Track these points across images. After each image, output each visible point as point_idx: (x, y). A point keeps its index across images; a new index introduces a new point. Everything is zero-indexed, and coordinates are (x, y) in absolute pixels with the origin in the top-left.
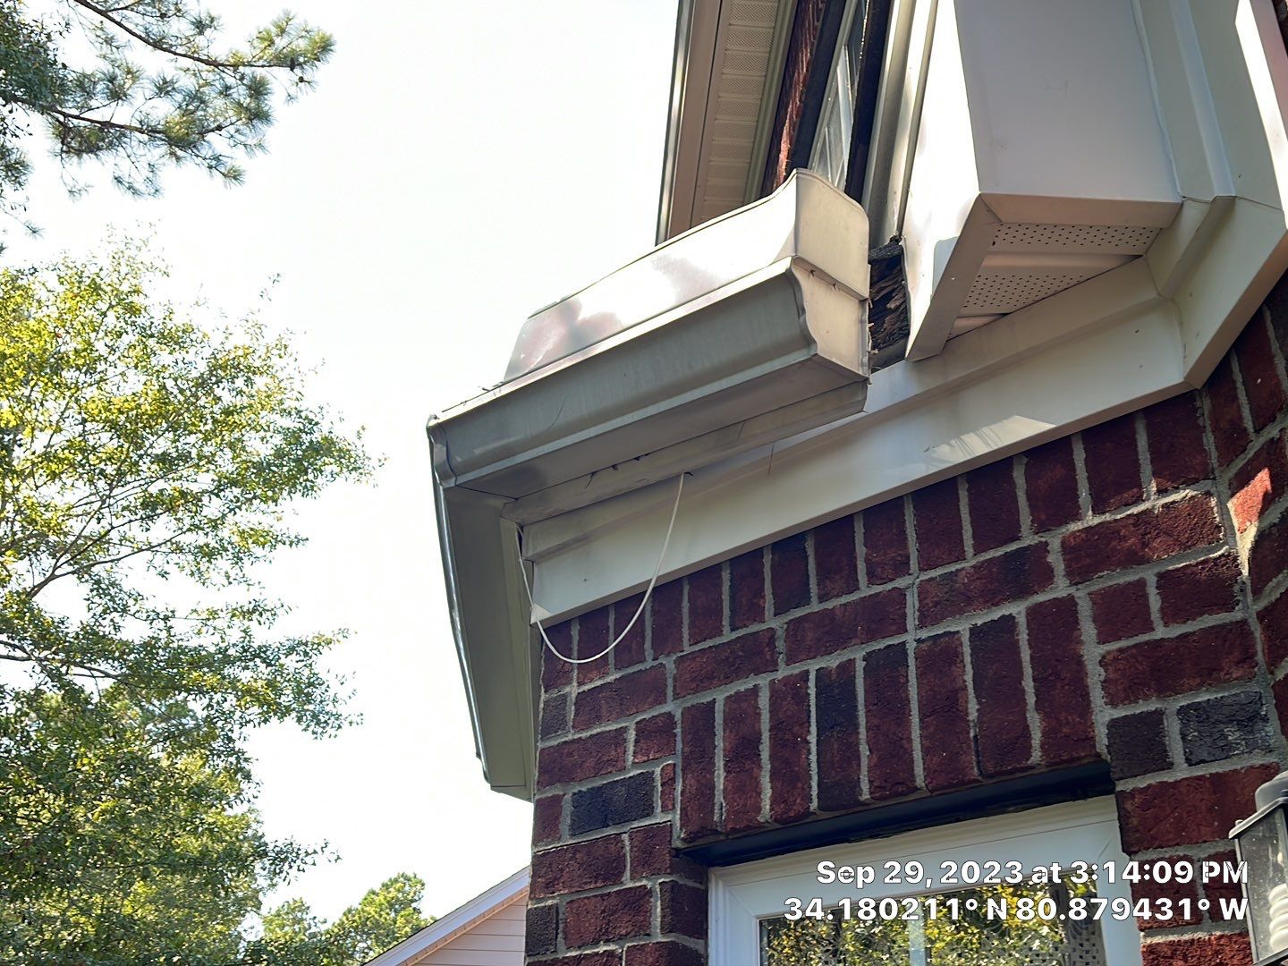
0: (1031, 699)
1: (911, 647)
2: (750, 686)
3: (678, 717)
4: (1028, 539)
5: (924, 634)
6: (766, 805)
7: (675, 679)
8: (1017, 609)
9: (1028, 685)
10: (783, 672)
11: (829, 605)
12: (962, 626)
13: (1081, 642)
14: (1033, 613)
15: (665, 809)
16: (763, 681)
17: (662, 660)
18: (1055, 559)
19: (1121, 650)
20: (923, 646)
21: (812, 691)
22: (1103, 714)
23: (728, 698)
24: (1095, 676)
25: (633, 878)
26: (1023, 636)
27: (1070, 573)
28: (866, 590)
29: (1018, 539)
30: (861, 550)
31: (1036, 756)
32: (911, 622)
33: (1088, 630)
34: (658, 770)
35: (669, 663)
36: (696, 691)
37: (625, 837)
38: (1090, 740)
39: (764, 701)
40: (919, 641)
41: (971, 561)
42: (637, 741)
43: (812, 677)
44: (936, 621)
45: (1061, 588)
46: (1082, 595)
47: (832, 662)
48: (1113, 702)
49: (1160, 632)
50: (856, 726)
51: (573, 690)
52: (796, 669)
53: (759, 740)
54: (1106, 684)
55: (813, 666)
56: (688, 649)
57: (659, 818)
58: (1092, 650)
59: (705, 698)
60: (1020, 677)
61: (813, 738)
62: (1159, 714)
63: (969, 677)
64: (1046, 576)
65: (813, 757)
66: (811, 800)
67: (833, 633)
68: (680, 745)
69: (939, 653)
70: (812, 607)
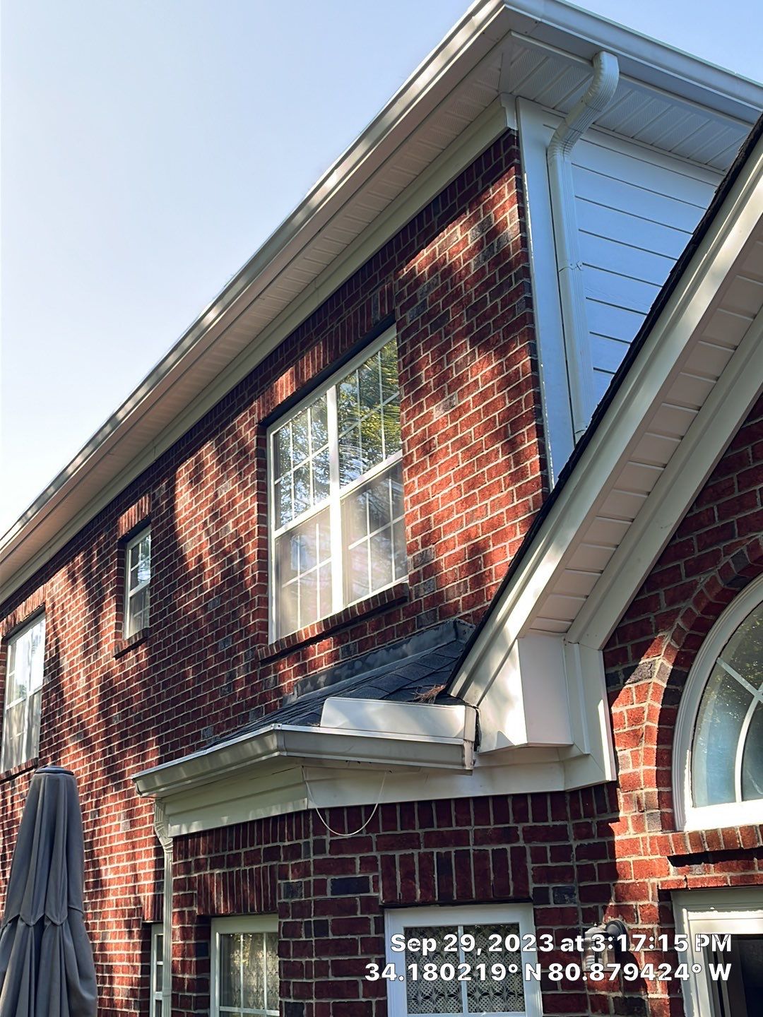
0: (511, 876)
1: (472, 852)
2: (410, 853)
3: (379, 858)
4: (512, 824)
5: (476, 848)
6: (418, 897)
7: (376, 842)
8: (507, 847)
9: (510, 872)
10: (423, 850)
11: (441, 829)
12: (489, 848)
13: (526, 862)
14: (512, 848)
15: (374, 891)
16: (416, 852)
17: (370, 834)
18: (520, 833)
19: (539, 867)
20: (476, 852)
21: (435, 860)
22: (532, 886)
23: (401, 855)
24: (530, 873)
25: (361, 913)
26: (509, 856)
27: (524, 839)
28: (455, 828)
29: (508, 823)
30: (453, 813)
31: (511, 894)
32: (471, 842)
33: (529, 859)
34: (371, 877)
35: (374, 836)
36: (387, 850)
37: (358, 899)
38: (528, 893)
39: (416, 859)
40: (474, 850)
41: (492, 827)
42: (360, 864)
43: (435, 855)
44: (481, 844)
45: (521, 843)
46: (527, 846)
47: (443, 850)
48: (535, 882)
49: (550, 864)
50: (452, 875)
51: (328, 838)
52: (428, 850)
53: (415, 874)
54: (533, 876)
55: (435, 851)
56: (382, 833)
57: (372, 894)
58: (530, 866)
59: (391, 853)
60: (508, 870)
61: (436, 876)
62: (548, 888)
63: (491, 866)
64: (517, 839)
65: (436, 883)
66: (435, 897)
67: (442, 840)
68: (380, 869)
69: (481, 856)
70: (435, 829)
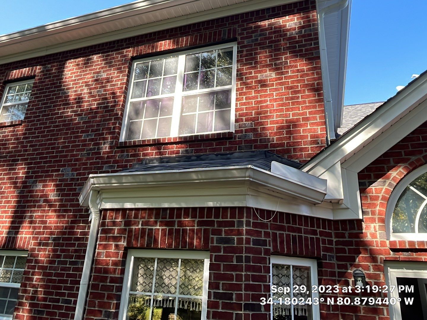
0: (316, 248)
2: (282, 233)
3: (271, 233)
6: (286, 252)
7: (270, 226)
11: (293, 226)
12: (309, 236)
14: (316, 238)
15: (269, 246)
18: (318, 232)
19: (324, 246)
22: (322, 253)
23: (279, 233)
25: (263, 255)
27: (319, 235)
28: (297, 226)
29: (315, 228)
30: (297, 220)
31: (316, 255)
32: (303, 233)
33: (321, 242)
34: (268, 240)
35: (269, 223)
36: (273, 230)
37: (263, 249)
39: (285, 236)
40: (304, 236)
41: (309, 228)
42: (264, 234)
43: (291, 235)
44: (306, 234)
47: (294, 234)
49: (327, 246)
50: (297, 244)
51: (252, 221)
52: (289, 233)
53: (284, 241)
54: (322, 249)
56: (272, 223)
58: (321, 245)
59: (275, 232)
60: (315, 245)
61: (291, 243)
62: (326, 255)
63: (309, 243)
65: (292, 247)
66: (292, 253)
67: (293, 230)
68: (271, 237)
69: (306, 238)
70: (291, 225)
